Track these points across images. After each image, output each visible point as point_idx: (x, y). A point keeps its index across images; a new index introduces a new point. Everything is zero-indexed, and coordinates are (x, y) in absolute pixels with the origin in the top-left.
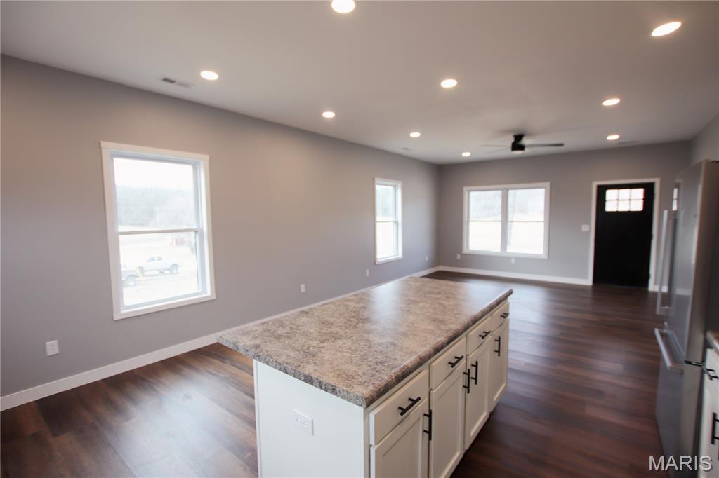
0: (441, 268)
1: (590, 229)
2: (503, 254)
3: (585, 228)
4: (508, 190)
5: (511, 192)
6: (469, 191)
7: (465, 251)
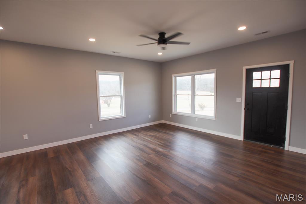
0: (163, 121)
1: (241, 100)
2: (193, 115)
3: (238, 100)
4: (194, 75)
5: (196, 77)
6: (176, 77)
7: (174, 112)
